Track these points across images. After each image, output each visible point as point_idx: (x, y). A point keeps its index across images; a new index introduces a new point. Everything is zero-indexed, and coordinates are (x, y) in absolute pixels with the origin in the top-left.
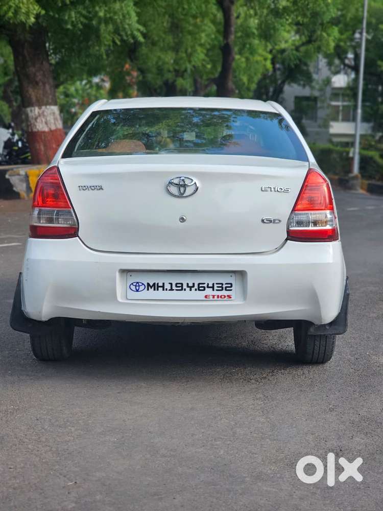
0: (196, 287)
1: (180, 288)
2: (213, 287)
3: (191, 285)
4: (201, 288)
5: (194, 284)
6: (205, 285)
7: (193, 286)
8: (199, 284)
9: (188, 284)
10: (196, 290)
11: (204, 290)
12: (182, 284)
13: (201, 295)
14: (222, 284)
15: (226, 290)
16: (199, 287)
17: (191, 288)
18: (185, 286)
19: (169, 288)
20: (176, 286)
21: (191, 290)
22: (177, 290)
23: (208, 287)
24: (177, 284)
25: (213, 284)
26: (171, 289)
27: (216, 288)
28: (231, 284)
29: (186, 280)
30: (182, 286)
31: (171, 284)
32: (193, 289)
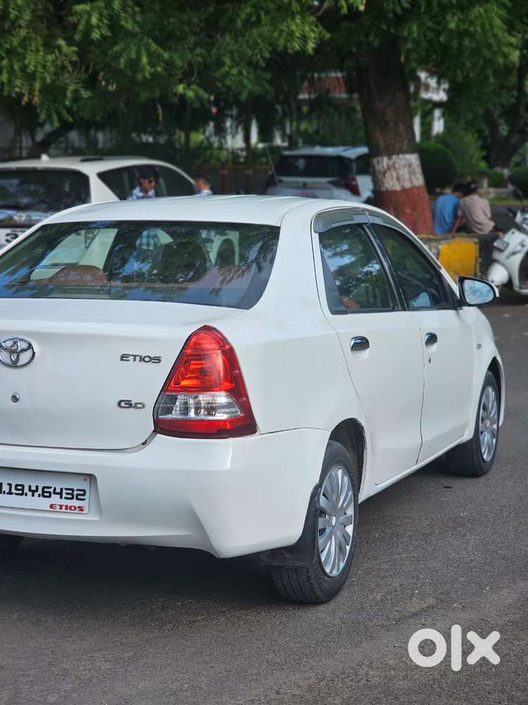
0: (40, 491)
1: (20, 492)
2: (61, 494)
3: (33, 488)
4: (46, 493)
5: (37, 487)
6: (52, 490)
7: (37, 491)
8: (44, 488)
9: (30, 487)
10: (39, 496)
11: (50, 496)
12: (23, 486)
13: (45, 503)
14: (73, 490)
15: (77, 499)
16: (43, 492)
17: (33, 492)
18: (26, 490)
19: (7, 491)
20: (16, 489)
21: (33, 495)
22: (16, 494)
23: (55, 493)
24: (17, 485)
25: (62, 489)
26: (10, 493)
27: (64, 495)
28: (84, 491)
29: (27, 482)
30: (23, 490)
31: (10, 485)
32: (36, 494)
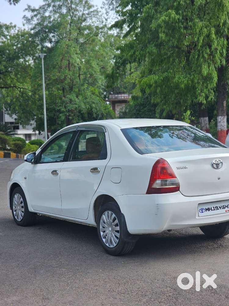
1: (217, 209)
2: (227, 207)
4: (224, 208)
5: (221, 206)
6: (225, 206)
7: (221, 207)
8: (223, 206)
9: (219, 207)
10: (222, 209)
11: (225, 208)
12: (217, 207)
13: (224, 210)
16: (223, 207)
17: (220, 208)
18: (218, 208)
19: (213, 209)
20: (216, 208)
21: (221, 209)
22: (216, 210)
23: (226, 207)
25: (227, 205)
26: (214, 210)
29: (218, 205)
30: (217, 208)
31: (214, 207)
32: (221, 208)
